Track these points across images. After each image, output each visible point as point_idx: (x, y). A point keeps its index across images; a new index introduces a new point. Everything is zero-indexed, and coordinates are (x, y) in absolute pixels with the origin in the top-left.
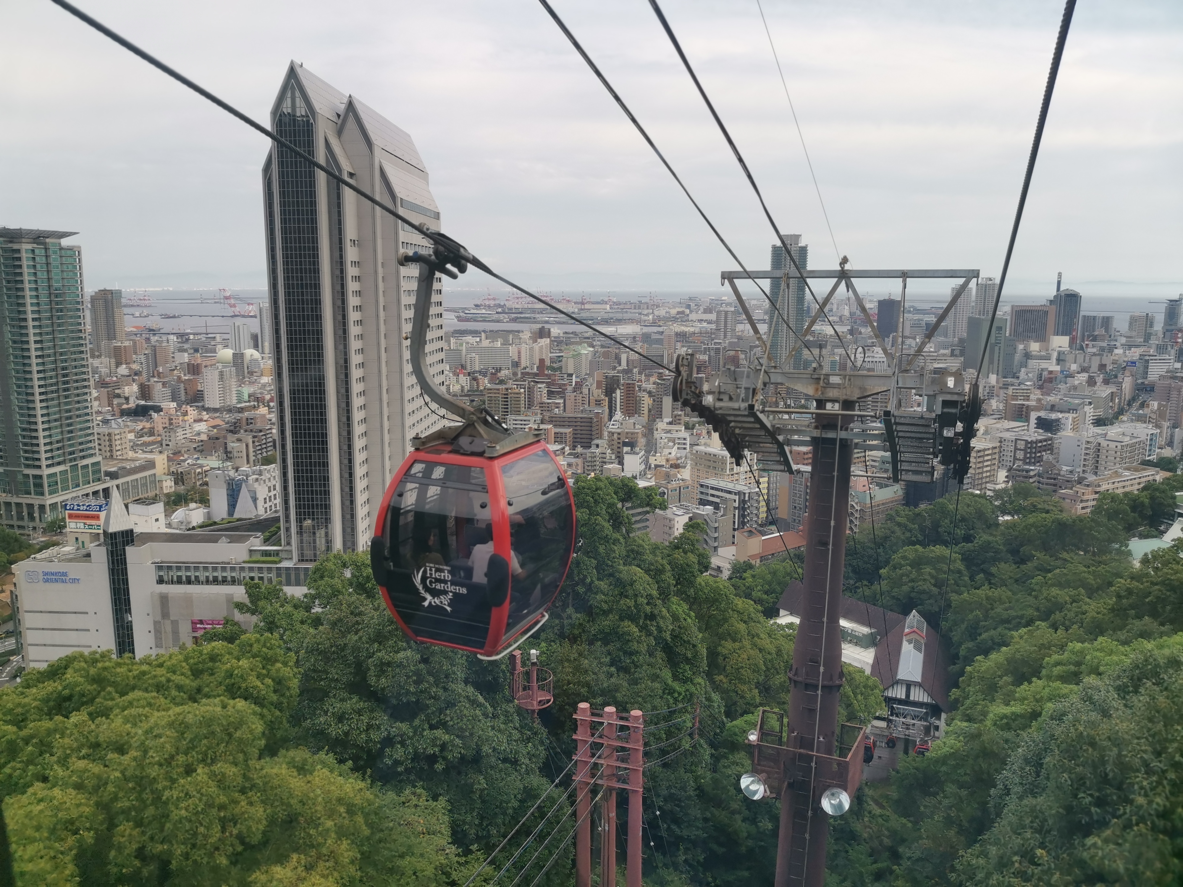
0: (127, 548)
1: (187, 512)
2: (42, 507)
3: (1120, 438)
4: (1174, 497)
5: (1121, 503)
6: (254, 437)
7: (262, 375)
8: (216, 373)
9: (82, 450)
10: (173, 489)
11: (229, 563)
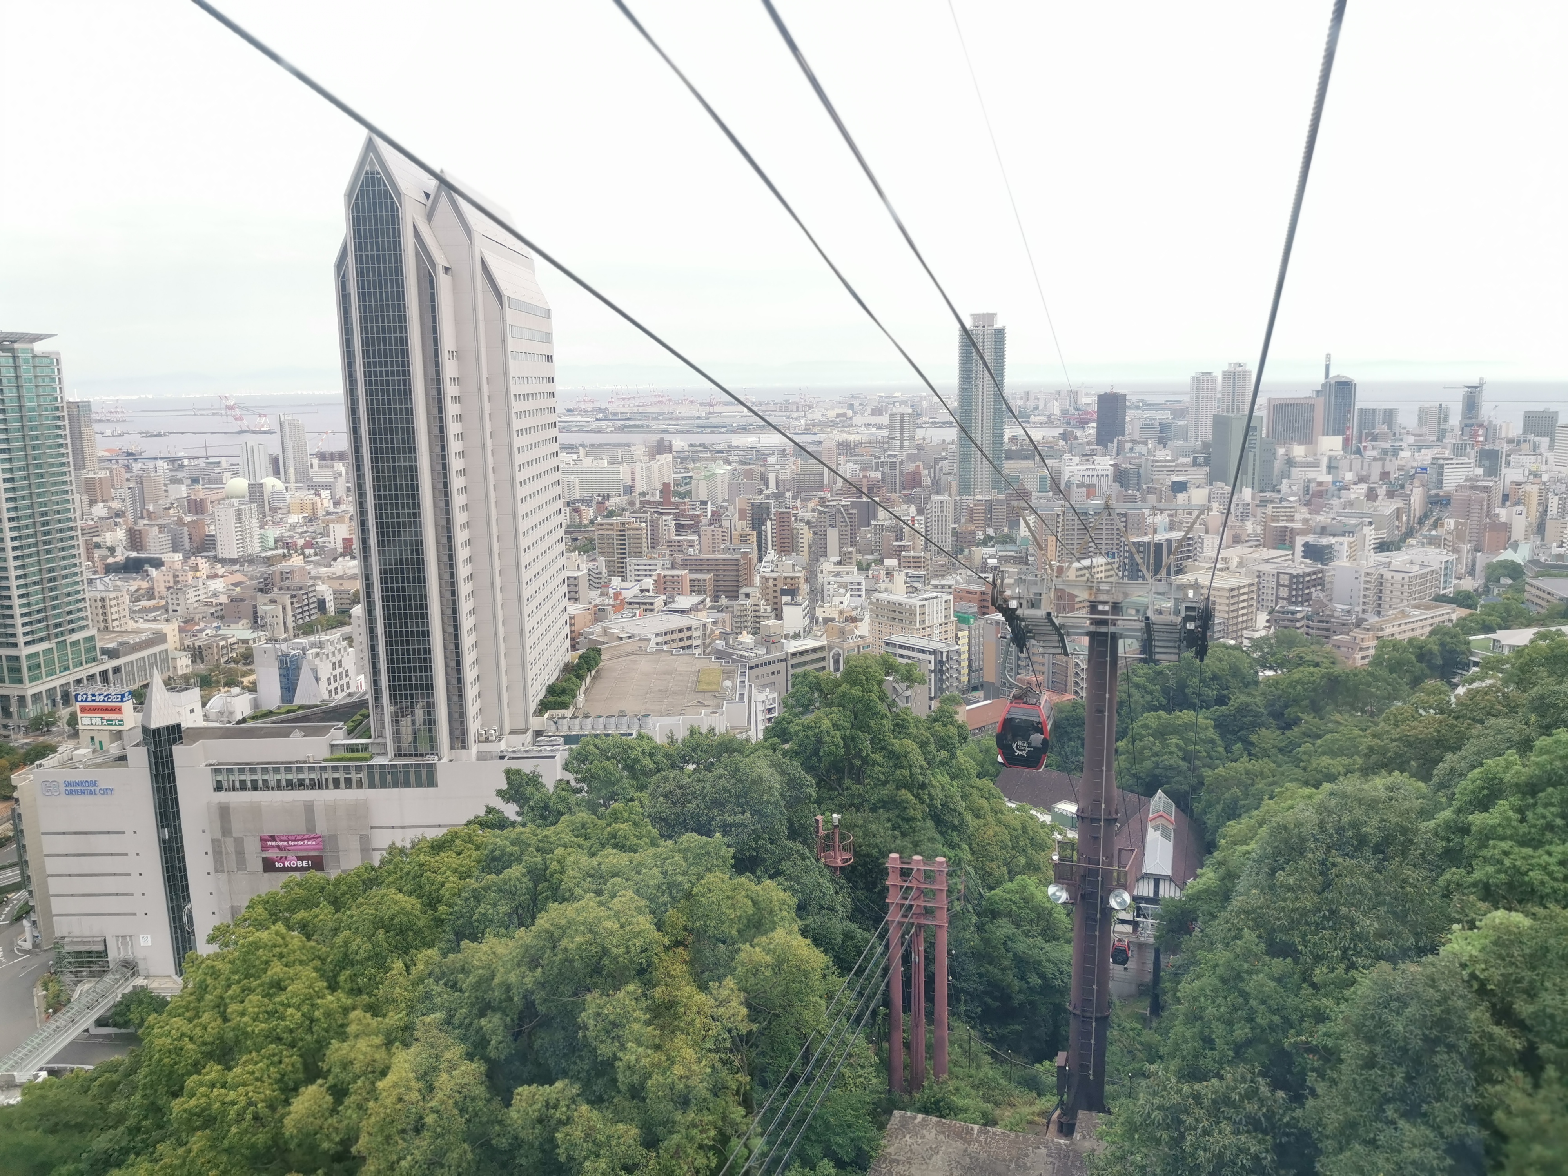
0: (174, 747)
1: (229, 699)
2: (22, 699)
3: (1408, 568)
4: (1468, 643)
5: (1403, 652)
6: (292, 597)
7: (289, 512)
8: (232, 512)
9: (71, 622)
10: (189, 670)
11: (305, 762)
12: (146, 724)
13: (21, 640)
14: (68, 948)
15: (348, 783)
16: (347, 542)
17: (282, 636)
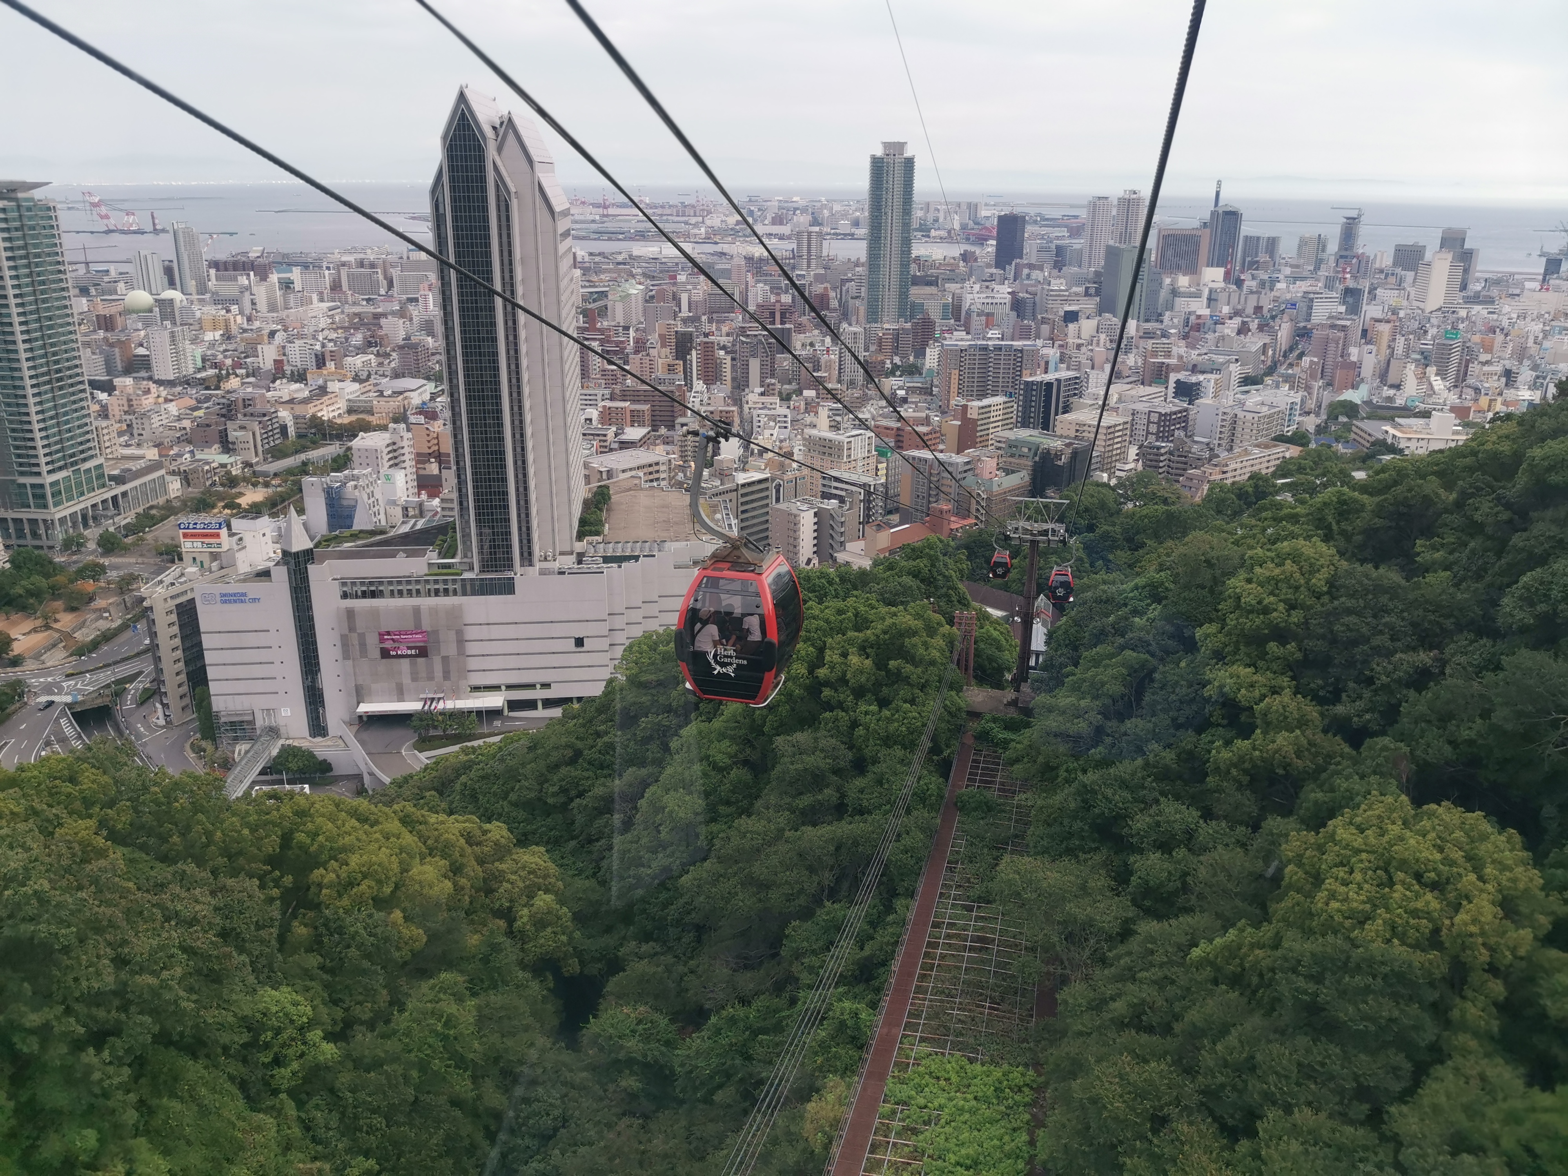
0: (308, 567)
2: (49, 522)
3: (1259, 408)
5: (1228, 493)
6: (258, 422)
7: (203, 328)
8: (166, 334)
9: (82, 452)
11: (410, 577)
12: (287, 549)
13: (45, 469)
14: (223, 720)
15: (446, 592)
16: (278, 363)
17: (254, 460)
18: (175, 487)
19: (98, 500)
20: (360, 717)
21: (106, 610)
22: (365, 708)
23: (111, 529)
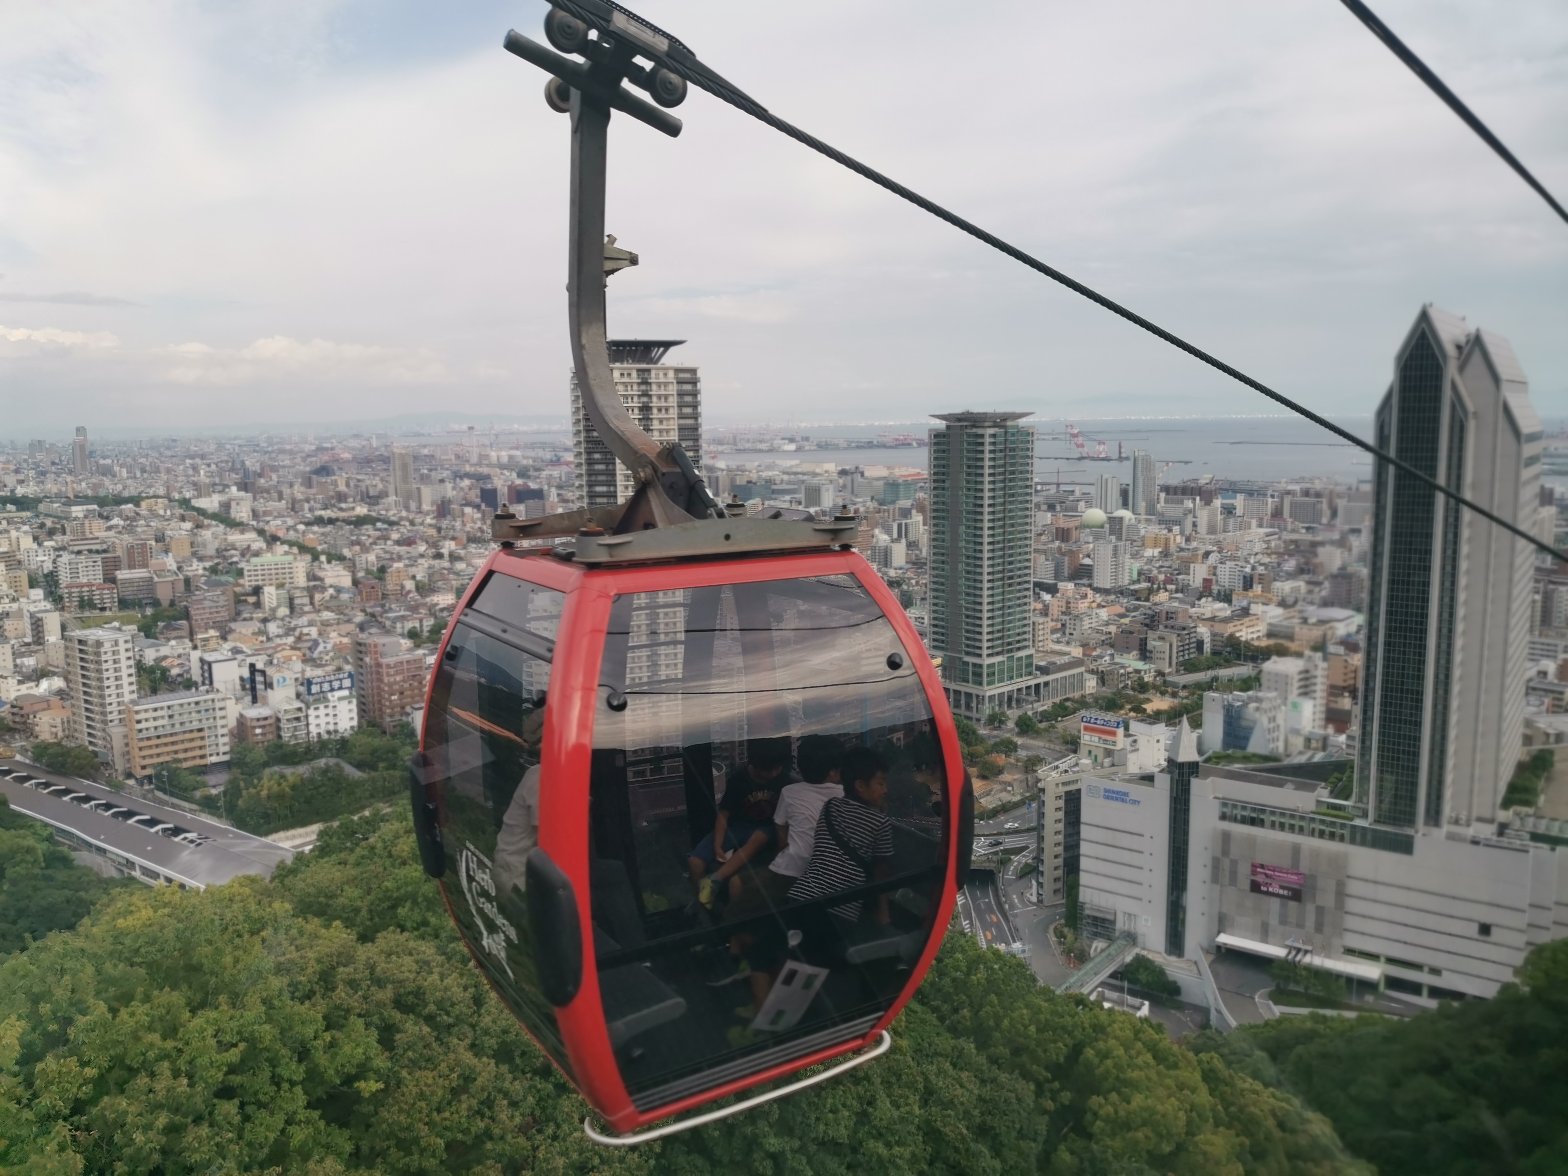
0: (1191, 780)
2: (981, 698)
6: (1179, 635)
7: (1143, 545)
8: (1110, 547)
9: (1018, 642)
10: (1095, 690)
11: (1295, 811)
12: (1173, 757)
13: (985, 652)
14: (1088, 912)
15: (1332, 836)
16: (1207, 582)
17: (1167, 670)
18: (1091, 684)
19: (1023, 685)
20: (1219, 947)
21: (1010, 784)
22: (1224, 939)
23: (1030, 713)
